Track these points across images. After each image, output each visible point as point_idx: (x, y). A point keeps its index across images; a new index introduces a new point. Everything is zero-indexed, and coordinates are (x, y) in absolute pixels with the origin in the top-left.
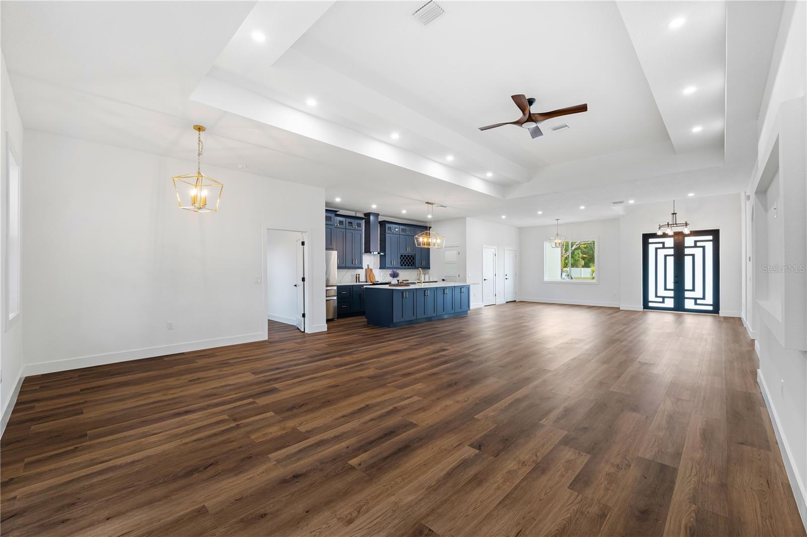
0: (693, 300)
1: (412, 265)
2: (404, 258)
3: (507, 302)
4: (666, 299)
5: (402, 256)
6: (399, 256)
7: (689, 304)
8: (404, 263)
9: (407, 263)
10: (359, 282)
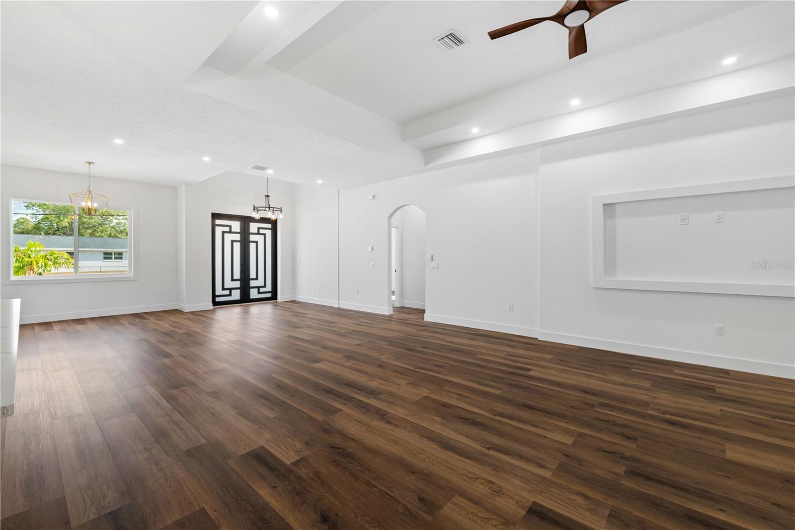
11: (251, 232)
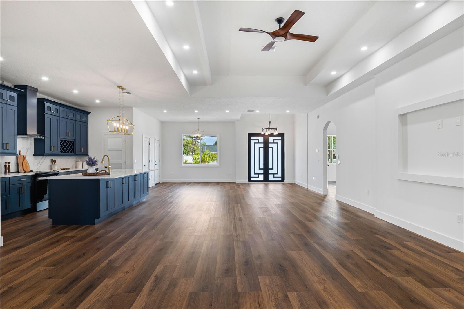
0: (273, 175)
1: (71, 152)
2: (63, 144)
3: (156, 184)
4: (260, 175)
5: (61, 141)
6: (59, 141)
7: (271, 177)
8: (63, 149)
9: (67, 149)
10: (9, 172)
11: (269, 142)
